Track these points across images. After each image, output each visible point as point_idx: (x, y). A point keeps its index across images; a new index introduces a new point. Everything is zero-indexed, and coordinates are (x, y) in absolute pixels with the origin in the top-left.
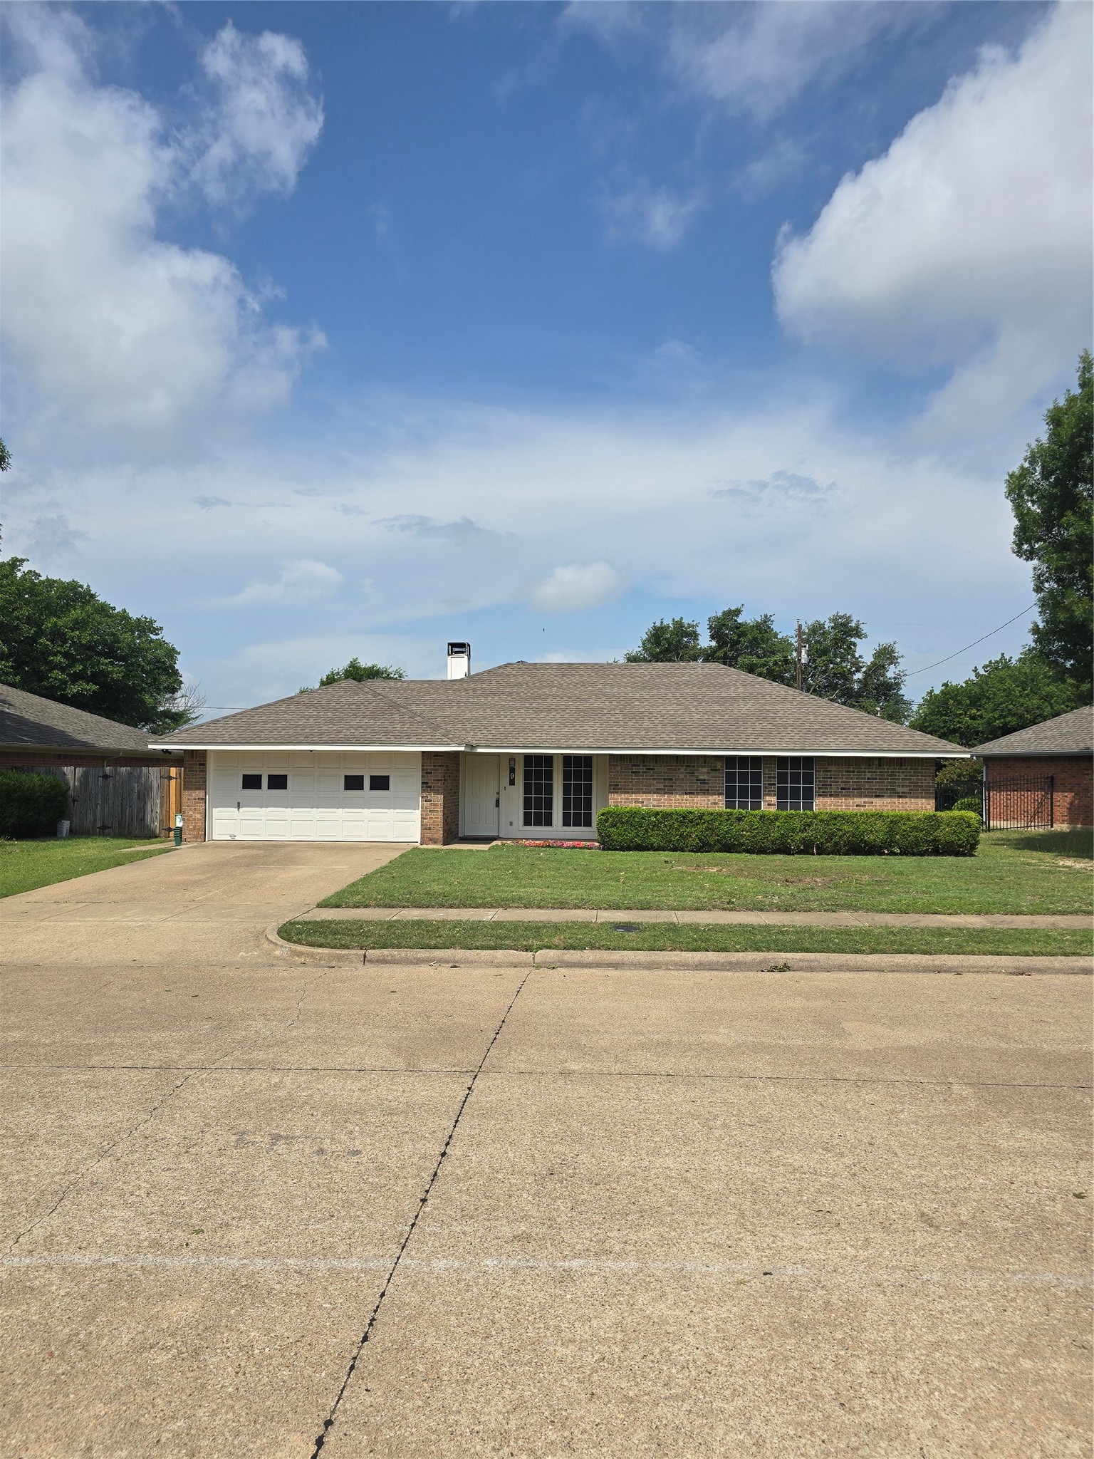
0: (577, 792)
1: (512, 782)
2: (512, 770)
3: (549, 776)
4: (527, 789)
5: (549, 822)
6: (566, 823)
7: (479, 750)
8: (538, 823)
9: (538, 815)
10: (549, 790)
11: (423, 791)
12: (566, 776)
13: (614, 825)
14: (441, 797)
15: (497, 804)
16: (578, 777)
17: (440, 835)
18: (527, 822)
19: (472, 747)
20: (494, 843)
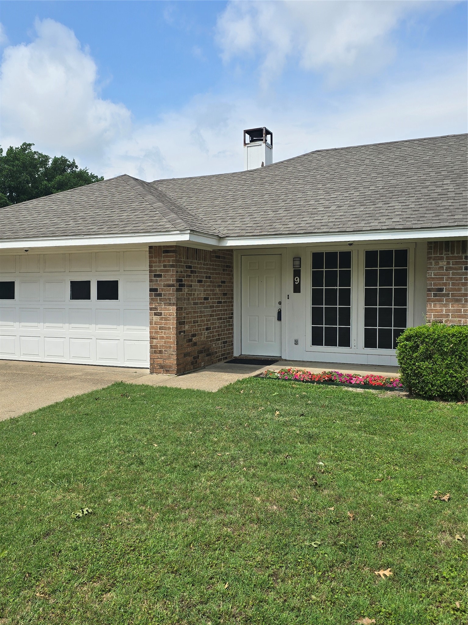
0: (386, 300)
1: (297, 289)
2: (297, 273)
3: (346, 279)
4: (316, 298)
5: (345, 342)
6: (369, 343)
7: (230, 243)
8: (331, 342)
9: (331, 333)
10: (346, 297)
11: (152, 300)
12: (370, 279)
13: (428, 356)
14: (173, 310)
15: (279, 318)
16: (385, 280)
17: (173, 361)
18: (316, 340)
19: (221, 238)
20: (264, 369)
